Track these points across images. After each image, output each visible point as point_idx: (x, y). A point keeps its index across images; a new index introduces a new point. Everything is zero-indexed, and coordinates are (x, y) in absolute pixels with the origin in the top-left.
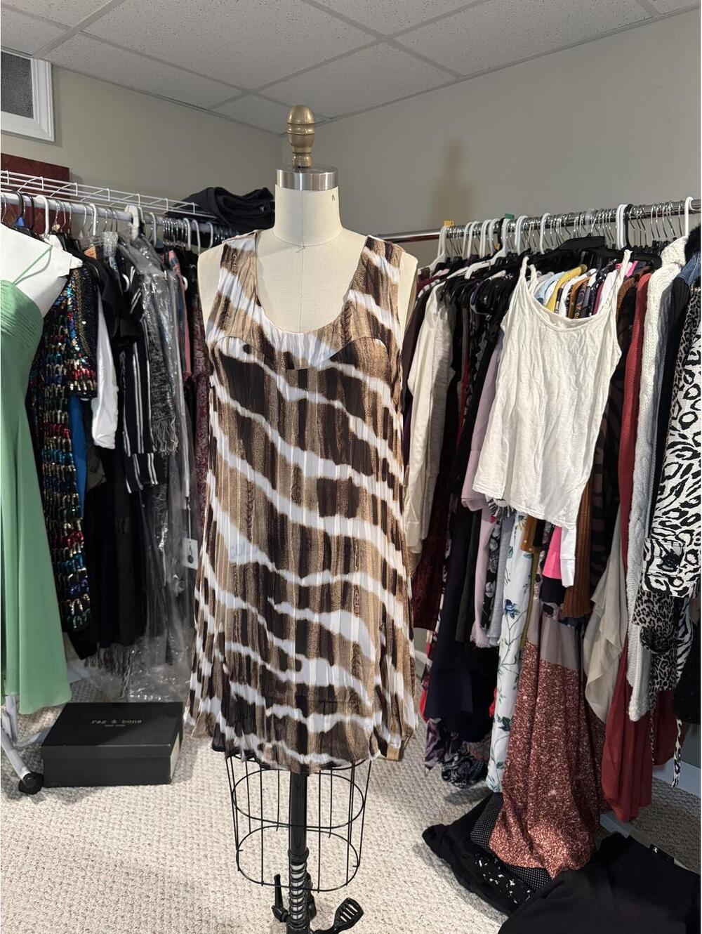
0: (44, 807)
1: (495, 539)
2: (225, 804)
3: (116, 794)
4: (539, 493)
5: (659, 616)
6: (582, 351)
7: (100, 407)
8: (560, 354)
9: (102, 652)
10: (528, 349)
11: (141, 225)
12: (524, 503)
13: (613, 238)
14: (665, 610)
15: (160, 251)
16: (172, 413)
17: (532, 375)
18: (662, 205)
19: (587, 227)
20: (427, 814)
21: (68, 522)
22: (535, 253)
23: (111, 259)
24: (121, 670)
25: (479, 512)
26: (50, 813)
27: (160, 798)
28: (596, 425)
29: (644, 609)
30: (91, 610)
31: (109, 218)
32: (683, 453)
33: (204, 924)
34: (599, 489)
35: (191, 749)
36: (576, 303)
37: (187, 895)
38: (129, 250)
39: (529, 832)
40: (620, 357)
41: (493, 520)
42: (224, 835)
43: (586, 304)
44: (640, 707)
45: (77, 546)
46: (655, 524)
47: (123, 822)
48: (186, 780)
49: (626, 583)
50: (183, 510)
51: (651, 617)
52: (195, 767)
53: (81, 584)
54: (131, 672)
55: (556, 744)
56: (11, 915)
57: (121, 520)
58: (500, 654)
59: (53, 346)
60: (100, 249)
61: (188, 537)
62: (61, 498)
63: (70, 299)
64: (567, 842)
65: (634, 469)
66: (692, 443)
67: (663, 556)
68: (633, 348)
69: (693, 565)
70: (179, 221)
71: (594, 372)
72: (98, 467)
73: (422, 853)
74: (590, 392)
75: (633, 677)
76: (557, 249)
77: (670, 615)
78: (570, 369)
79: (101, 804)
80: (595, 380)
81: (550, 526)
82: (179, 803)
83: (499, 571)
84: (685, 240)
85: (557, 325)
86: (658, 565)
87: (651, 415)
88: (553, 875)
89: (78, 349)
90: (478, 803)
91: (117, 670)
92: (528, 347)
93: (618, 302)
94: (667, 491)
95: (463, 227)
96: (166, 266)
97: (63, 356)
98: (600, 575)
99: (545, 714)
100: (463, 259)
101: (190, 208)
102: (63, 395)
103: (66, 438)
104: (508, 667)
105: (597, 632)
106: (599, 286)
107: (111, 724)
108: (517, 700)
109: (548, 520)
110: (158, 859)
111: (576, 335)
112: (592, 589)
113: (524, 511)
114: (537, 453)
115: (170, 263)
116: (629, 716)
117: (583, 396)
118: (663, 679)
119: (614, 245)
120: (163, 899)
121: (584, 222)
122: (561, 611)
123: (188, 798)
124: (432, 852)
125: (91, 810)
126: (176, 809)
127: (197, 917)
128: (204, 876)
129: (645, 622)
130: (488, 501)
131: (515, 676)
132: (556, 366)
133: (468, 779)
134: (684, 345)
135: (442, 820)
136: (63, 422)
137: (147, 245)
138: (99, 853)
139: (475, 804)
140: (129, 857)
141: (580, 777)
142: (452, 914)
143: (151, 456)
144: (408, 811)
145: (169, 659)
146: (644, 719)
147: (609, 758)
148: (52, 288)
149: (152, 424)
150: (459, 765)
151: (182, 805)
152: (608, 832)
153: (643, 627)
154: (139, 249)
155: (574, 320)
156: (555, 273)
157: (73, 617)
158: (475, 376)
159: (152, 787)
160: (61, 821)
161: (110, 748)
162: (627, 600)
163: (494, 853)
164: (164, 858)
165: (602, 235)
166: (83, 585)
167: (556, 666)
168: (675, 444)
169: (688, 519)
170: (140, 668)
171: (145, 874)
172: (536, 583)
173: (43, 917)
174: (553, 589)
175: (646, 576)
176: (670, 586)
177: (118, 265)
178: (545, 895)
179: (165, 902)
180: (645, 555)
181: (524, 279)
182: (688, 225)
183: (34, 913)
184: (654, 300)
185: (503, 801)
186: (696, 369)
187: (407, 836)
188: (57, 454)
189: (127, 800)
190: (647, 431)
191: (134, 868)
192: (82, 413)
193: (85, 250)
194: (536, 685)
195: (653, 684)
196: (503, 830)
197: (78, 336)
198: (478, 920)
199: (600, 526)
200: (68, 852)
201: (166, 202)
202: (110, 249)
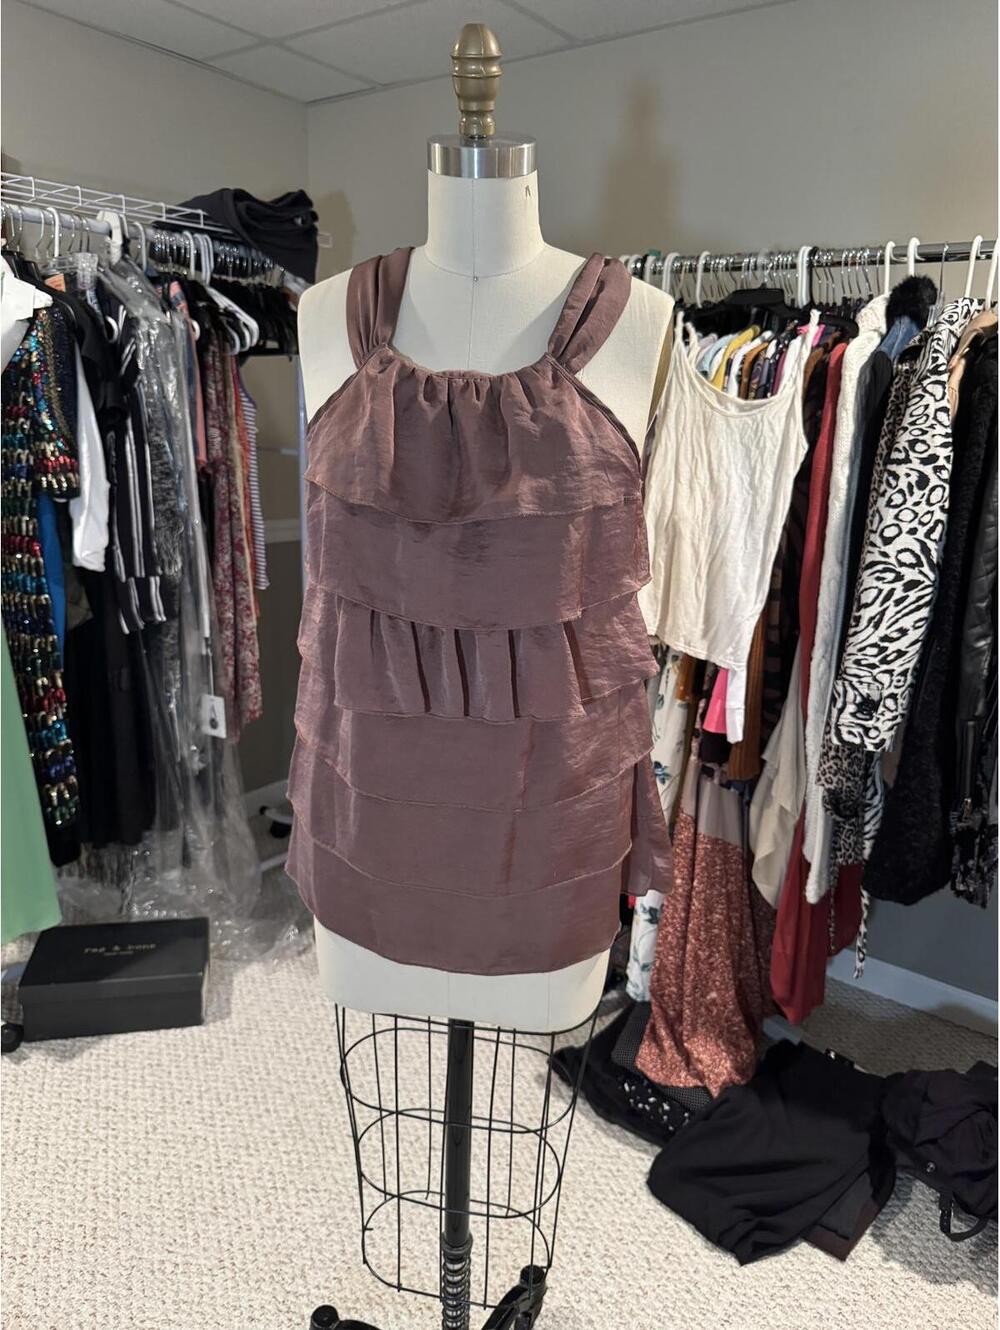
0: (30, 1067)
2: (282, 1044)
3: (129, 1043)
4: (701, 626)
5: (849, 775)
6: (758, 443)
7: (85, 512)
8: (730, 448)
9: (84, 856)
10: (689, 439)
11: (126, 242)
12: (682, 639)
13: (793, 289)
14: (855, 767)
15: (155, 280)
17: (693, 476)
18: (857, 250)
19: (758, 273)
21: (43, 676)
22: (688, 305)
23: (90, 294)
24: (117, 878)
26: (41, 1075)
27: (192, 1044)
28: (775, 540)
29: (831, 767)
30: (80, 799)
31: (76, 229)
32: (883, 575)
33: (279, 1191)
34: (775, 619)
35: (223, 978)
36: (750, 380)
37: (250, 1159)
38: (110, 279)
39: (685, 1044)
40: (806, 451)
42: (288, 1083)
43: (764, 381)
44: (820, 886)
45: (56, 710)
46: (849, 663)
47: (147, 1078)
48: (223, 1019)
49: (805, 735)
50: (202, 656)
51: (839, 776)
52: (233, 1001)
53: (64, 761)
54: (136, 881)
55: (716, 936)
56: (14, 1207)
57: (116, 671)
59: (13, 423)
61: (209, 693)
62: (32, 641)
64: (729, 1053)
65: (819, 594)
66: (895, 563)
67: (857, 702)
68: (823, 440)
69: (892, 711)
70: (177, 235)
71: (774, 470)
72: (80, 599)
74: (768, 497)
75: (812, 850)
76: (722, 302)
77: (861, 773)
78: (742, 467)
79: (110, 1058)
80: (774, 481)
81: (713, 668)
82: (220, 1048)
84: (886, 299)
85: (726, 408)
86: (851, 714)
87: (843, 526)
88: (715, 1092)
89: (51, 428)
90: (618, 1014)
91: (108, 878)
92: (689, 435)
93: (804, 381)
94: (864, 622)
96: (167, 304)
97: (27, 436)
98: (773, 726)
99: (704, 899)
101: (195, 218)
102: (29, 494)
103: (35, 556)
105: (767, 798)
106: (780, 357)
107: (112, 951)
109: (711, 660)
110: (203, 1119)
111: (750, 422)
112: (763, 745)
113: (679, 649)
114: (699, 575)
115: (173, 300)
116: (805, 897)
117: (759, 502)
118: (848, 850)
119: (793, 301)
120: (219, 1168)
121: (756, 266)
122: (724, 772)
123: (231, 1041)
126: (216, 1055)
127: (270, 1185)
128: (269, 1135)
129: (831, 783)
132: (725, 462)
134: (886, 438)
136: (31, 534)
137: (136, 272)
138: (121, 1119)
139: (615, 1016)
140: (164, 1121)
141: (741, 976)
142: (592, 1151)
143: (155, 581)
145: (186, 860)
146: (824, 900)
147: (780, 950)
148: (9, 336)
149: (155, 535)
151: (224, 1050)
152: (770, 1039)
153: (828, 790)
154: (125, 278)
155: (749, 402)
156: (720, 336)
157: (54, 808)
159: (178, 1030)
160: (58, 1083)
161: (116, 983)
162: (806, 756)
163: (642, 1073)
164: (212, 1118)
165: (778, 287)
166: (68, 764)
167: (717, 840)
168: (874, 564)
169: (888, 656)
170: (147, 874)
171: (189, 1139)
172: (694, 739)
173: (59, 1204)
174: (715, 748)
175: (837, 726)
176: (865, 739)
177: (100, 303)
178: (707, 1117)
179: (223, 1170)
180: (834, 700)
181: (682, 344)
182: (889, 280)
183: (45, 1201)
184: (850, 380)
185: (651, 1011)
186: (901, 470)
187: (526, 1066)
188: (24, 581)
189: (146, 1050)
190: (837, 547)
191: (172, 1134)
192: (58, 521)
193: (45, 277)
194: (693, 866)
195: (836, 857)
196: (653, 1045)
197: (50, 407)
198: (624, 1154)
199: (775, 665)
200: (77, 1121)
201: (162, 207)
202: (88, 280)
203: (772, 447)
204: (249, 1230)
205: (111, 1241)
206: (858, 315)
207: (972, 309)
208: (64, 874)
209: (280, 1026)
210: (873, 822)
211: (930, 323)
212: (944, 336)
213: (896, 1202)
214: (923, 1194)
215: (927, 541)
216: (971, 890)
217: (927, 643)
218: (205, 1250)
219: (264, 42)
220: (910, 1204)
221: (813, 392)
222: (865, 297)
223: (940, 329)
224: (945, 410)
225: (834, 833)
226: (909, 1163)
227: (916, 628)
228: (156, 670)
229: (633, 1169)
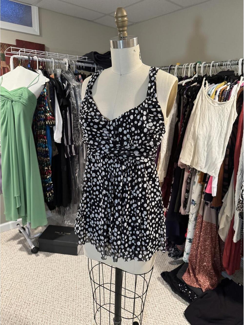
0: (39, 258)
1: (189, 178)
4: (205, 164)
6: (223, 114)
7: (56, 130)
8: (215, 115)
9: (57, 208)
10: (204, 113)
11: (69, 65)
12: (199, 167)
13: (237, 71)
15: (75, 74)
16: (80, 131)
17: (204, 122)
19: (227, 67)
20: (162, 267)
21: (46, 167)
22: (208, 76)
23: (59, 78)
24: (63, 214)
25: (184, 169)
26: (41, 260)
28: (227, 141)
29: (240, 206)
30: (54, 195)
31: (58, 63)
34: (227, 163)
36: (222, 96)
37: (84, 288)
38: (65, 75)
39: (196, 276)
40: (237, 116)
41: (189, 172)
42: (96, 270)
43: (226, 97)
44: (237, 237)
45: (49, 175)
47: (64, 264)
49: (235, 196)
50: (84, 163)
51: (242, 209)
53: (50, 187)
54: (66, 215)
55: (207, 248)
56: (30, 291)
57: (63, 167)
58: (189, 217)
59: (40, 109)
60: (55, 75)
62: (44, 159)
63: (46, 93)
64: (209, 280)
65: (240, 156)
68: (242, 113)
70: (81, 63)
71: (227, 121)
72: (55, 149)
73: (160, 280)
74: (225, 129)
75: (236, 228)
76: (216, 75)
78: (218, 120)
79: (57, 258)
80: (227, 125)
81: (209, 176)
83: (190, 189)
85: (214, 104)
88: (204, 291)
89: (48, 110)
90: (180, 265)
91: (62, 214)
93: (237, 96)
95: (183, 65)
96: (78, 80)
97: (44, 112)
98: (225, 192)
99: (204, 238)
100: (182, 77)
101: (85, 59)
102: (44, 125)
103: (45, 139)
104: (191, 222)
105: (223, 212)
106: (231, 90)
107: (60, 233)
108: (195, 233)
109: (208, 173)
110: (75, 276)
111: (221, 108)
112: (222, 198)
113: (199, 170)
114: (205, 150)
115: (80, 79)
116: (233, 241)
117: (223, 130)
119: (237, 74)
120: (76, 289)
121: (227, 64)
122: (211, 204)
124: (163, 280)
127: (87, 296)
129: (240, 210)
130: (187, 166)
131: (194, 225)
132: (213, 119)
133: (177, 257)
135: (168, 269)
136: (44, 134)
137: (71, 73)
138: (56, 273)
139: (179, 265)
140: (66, 275)
141: (215, 259)
142: (169, 300)
143: (73, 146)
144: (156, 266)
147: (226, 254)
148: (39, 89)
149: (73, 135)
150: (174, 252)
151: (83, 260)
152: (224, 277)
153: (240, 212)
154: (68, 74)
155: (221, 102)
156: (215, 84)
157: (48, 198)
158: (185, 121)
160: (45, 262)
161: (59, 242)
162: (235, 202)
163: (184, 281)
164: (77, 276)
165: (233, 70)
166: (51, 187)
167: (209, 223)
170: (69, 214)
171: (71, 281)
172: (203, 195)
173: (39, 292)
174: (209, 197)
175: (242, 195)
177: (62, 80)
178: (202, 297)
179: (77, 290)
180: (242, 187)
181: (204, 87)
183: (37, 291)
185: (188, 265)
187: (155, 274)
188: (42, 145)
191: (67, 279)
192: (50, 131)
193: (51, 74)
194: (201, 229)
196: (188, 274)
197: (48, 105)
198: (178, 303)
199: (226, 176)
200: (47, 272)
201: (77, 57)
202: (59, 75)
203: (227, 115)
204: (81, 306)
205: (49, 304)
208: (53, 212)
218: (69, 310)
219: (106, 15)
225: (242, 224)
228: (73, 166)
229: (180, 307)
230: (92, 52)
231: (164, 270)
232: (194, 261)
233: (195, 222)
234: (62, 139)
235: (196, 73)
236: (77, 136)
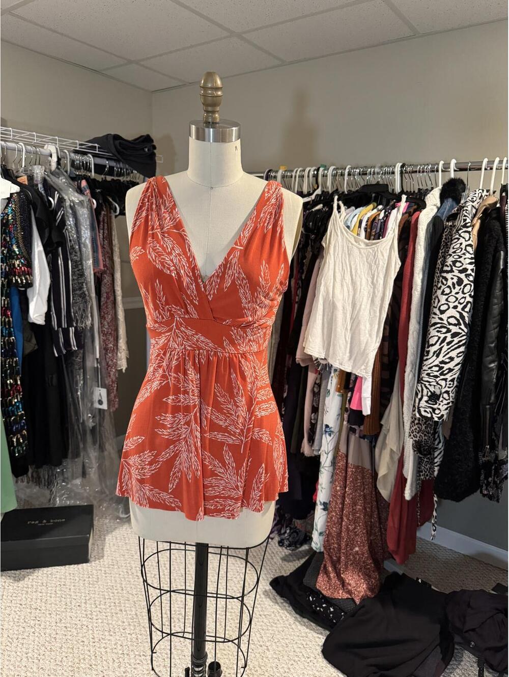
1: (317, 384)
2: (130, 573)
3: (49, 573)
4: (348, 354)
5: (425, 433)
6: (375, 262)
7: (35, 295)
8: (361, 265)
9: (30, 472)
10: (340, 260)
11: (59, 160)
12: (338, 361)
13: (393, 184)
14: (429, 429)
15: (74, 179)
16: (87, 298)
17: (343, 278)
18: (425, 165)
19: (375, 176)
20: (270, 569)
21: (11, 378)
22: (341, 192)
23: (40, 186)
24: (46, 484)
25: (307, 368)
27: (82, 573)
28: (385, 311)
29: (416, 429)
30: (28, 442)
31: (34, 153)
32: (441, 330)
33: (126, 656)
34: (386, 352)
35: (100, 537)
36: (371, 230)
37: (111, 638)
38: (51, 178)
39: (342, 575)
40: (400, 266)
41: (316, 371)
42: (133, 595)
43: (378, 231)
44: (411, 490)
45: (17, 396)
46: (424, 375)
47: (58, 592)
48: (100, 559)
49: (402, 411)
50: (95, 368)
51: (420, 434)
52: (105, 550)
53: (20, 423)
54: (57, 485)
55: (358, 517)
57: (50, 376)
58: (321, 460)
61: (98, 387)
62: (5, 361)
63: (10, 215)
64: (365, 580)
65: (408, 339)
66: (447, 323)
67: (429, 395)
68: (409, 260)
69: (447, 400)
70: (86, 157)
71: (383, 276)
72: (31, 338)
73: (269, 596)
74: (381, 288)
75: (407, 472)
76: (357, 191)
77: (432, 432)
78: (368, 274)
79: (39, 581)
80: (384, 281)
81: (355, 376)
82: (97, 575)
83: (320, 405)
84: (440, 189)
85: (359, 244)
86: (426, 401)
87: (420, 304)
88: (358, 601)
89: (18, 253)
90: (305, 559)
91: (43, 484)
92: (340, 258)
93: (399, 230)
94: (431, 354)
95: (292, 171)
96: (80, 191)
97: (6, 257)
98: (386, 407)
99: (352, 498)
101: (94, 148)
102: (6, 286)
103: (8, 317)
104: (327, 468)
105: (384, 444)
106: (386, 219)
107: (42, 523)
108: (333, 490)
109: (354, 372)
111: (371, 252)
112: (381, 416)
113: (337, 366)
114: (346, 329)
115: (83, 189)
116: (404, 497)
117: (376, 292)
118: (426, 472)
119: (393, 190)
121: (374, 172)
122: (361, 431)
123: (103, 572)
124: (276, 594)
125: (32, 586)
126: (95, 580)
127: (121, 652)
128: (121, 624)
129: (417, 437)
130: (314, 360)
131: (331, 474)
132: (359, 272)
133: (295, 545)
134: (441, 260)
135: (281, 572)
136: (6, 306)
137: (64, 175)
138: (43, 615)
139: (303, 561)
140: (66, 616)
141: (372, 538)
142: (293, 633)
143: (72, 330)
145: (84, 474)
146: (414, 498)
147: (392, 525)
149: (73, 306)
150: (290, 536)
151: (99, 577)
152: (387, 572)
153: (415, 441)
154: (58, 178)
155: (370, 241)
156: (356, 209)
157: (15, 447)
159: (76, 566)
160: (11, 595)
161: (44, 540)
162: (403, 423)
163: (320, 591)
164: (91, 614)
165: (386, 183)
166: (22, 424)
167: (358, 466)
168: (436, 324)
169: (444, 371)
170: (63, 481)
171: (79, 626)
172: (345, 413)
173: (7, 663)
174: (356, 417)
175: (418, 408)
176: (433, 414)
177: (45, 190)
178: (353, 616)
179: (96, 644)
180: (417, 394)
181: (337, 212)
182: (441, 180)
184: (422, 230)
185: (324, 557)
186: (449, 276)
188: (2, 330)
189: (58, 576)
190: (417, 315)
191: (70, 623)
192: (20, 299)
193: (17, 177)
194: (346, 480)
195: (420, 476)
196: (325, 576)
197: (17, 242)
198: (310, 635)
199: (387, 375)
200: (19, 616)
201: (77, 143)
202: (39, 179)
203: (383, 264)
206: (426, 198)
207: (483, 195)
208: (19, 481)
209: (129, 563)
210: (439, 457)
211: (462, 201)
212: (469, 208)
213: (455, 662)
214: (469, 657)
215: (463, 312)
216: (491, 494)
217: (464, 364)
219: (130, 62)
220: (462, 663)
221: (403, 236)
222: (430, 189)
223: (467, 205)
224: (470, 245)
225: (418, 464)
226: (462, 641)
227: (458, 357)
228: (70, 374)
229: (314, 643)
230: (108, 134)
231: (274, 575)
232: (336, 545)
233: (332, 468)
234: (48, 316)
235: (318, 187)
236: (80, 309)
